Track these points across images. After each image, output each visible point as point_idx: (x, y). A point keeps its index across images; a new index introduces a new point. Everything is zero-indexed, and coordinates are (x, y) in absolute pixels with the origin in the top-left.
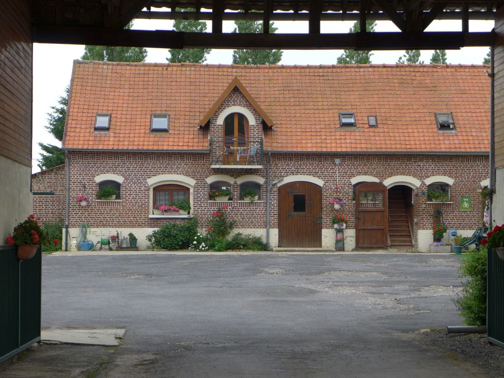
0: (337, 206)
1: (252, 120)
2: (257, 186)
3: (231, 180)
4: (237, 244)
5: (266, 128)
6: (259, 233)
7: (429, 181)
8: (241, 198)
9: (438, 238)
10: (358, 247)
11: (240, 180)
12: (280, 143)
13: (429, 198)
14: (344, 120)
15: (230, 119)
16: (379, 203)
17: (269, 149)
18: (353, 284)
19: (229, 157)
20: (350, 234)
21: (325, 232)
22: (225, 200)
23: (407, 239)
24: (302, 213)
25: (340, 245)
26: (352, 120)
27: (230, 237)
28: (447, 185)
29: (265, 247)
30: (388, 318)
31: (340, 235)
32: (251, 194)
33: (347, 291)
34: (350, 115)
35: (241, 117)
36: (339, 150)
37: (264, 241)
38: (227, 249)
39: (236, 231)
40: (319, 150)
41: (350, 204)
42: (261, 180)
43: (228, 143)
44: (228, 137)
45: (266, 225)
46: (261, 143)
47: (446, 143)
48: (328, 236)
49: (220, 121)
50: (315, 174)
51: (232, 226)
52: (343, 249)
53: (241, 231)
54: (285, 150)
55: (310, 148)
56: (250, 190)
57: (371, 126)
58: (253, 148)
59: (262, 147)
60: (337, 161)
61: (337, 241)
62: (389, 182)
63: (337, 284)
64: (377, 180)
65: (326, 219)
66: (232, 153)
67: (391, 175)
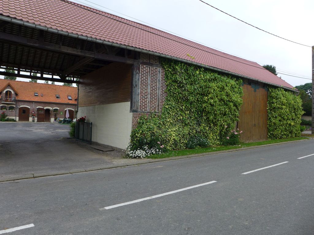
0: (33, 113)
1: (13, 92)
2: (14, 107)
3: (7, 106)
4: (8, 120)
5: (16, 94)
6: (14, 118)
7: (54, 108)
8: (9, 110)
9: (55, 120)
10: (38, 121)
11: (9, 106)
12: (20, 98)
13: (54, 112)
14: (36, 94)
15: (7, 92)
16: (43, 112)
17: (17, 99)
18: (40, 129)
19: (6, 100)
20: (36, 119)
21: (30, 118)
22: (5, 110)
23: (49, 120)
24: (24, 114)
25: (33, 121)
26: (37, 95)
27: (6, 118)
28: (58, 109)
29: (15, 121)
30: (52, 136)
31: (33, 119)
32: (12, 109)
33: (39, 130)
34: (37, 93)
35: (10, 92)
36: (34, 101)
37: (15, 119)
38: (5, 121)
39: (7, 117)
40: (29, 100)
41: (36, 112)
42: (15, 106)
43: (6, 97)
44: (6, 96)
45: (16, 116)
46: (15, 98)
47: (58, 101)
48: (31, 119)
49: (4, 92)
50: (28, 105)
51: (6, 116)
52: (34, 122)
53: (9, 117)
54: (21, 100)
55: (27, 100)
56: (11, 108)
57: (41, 96)
58: (13, 99)
59: (15, 99)
60: (34, 103)
61: (33, 120)
62: (45, 108)
63: (37, 129)
64: (43, 108)
65: (30, 115)
66: (7, 100)
67: (46, 107)
